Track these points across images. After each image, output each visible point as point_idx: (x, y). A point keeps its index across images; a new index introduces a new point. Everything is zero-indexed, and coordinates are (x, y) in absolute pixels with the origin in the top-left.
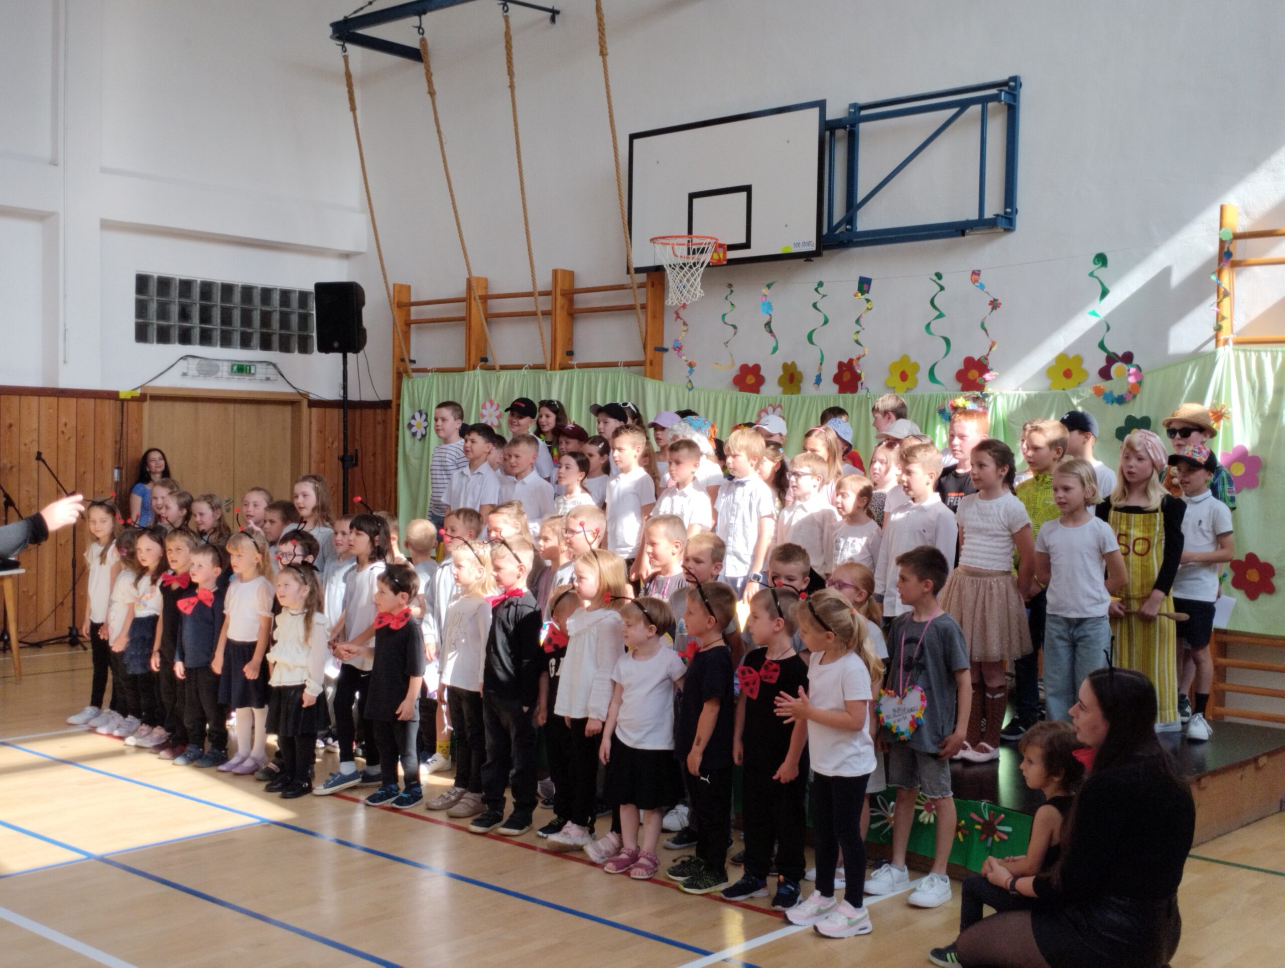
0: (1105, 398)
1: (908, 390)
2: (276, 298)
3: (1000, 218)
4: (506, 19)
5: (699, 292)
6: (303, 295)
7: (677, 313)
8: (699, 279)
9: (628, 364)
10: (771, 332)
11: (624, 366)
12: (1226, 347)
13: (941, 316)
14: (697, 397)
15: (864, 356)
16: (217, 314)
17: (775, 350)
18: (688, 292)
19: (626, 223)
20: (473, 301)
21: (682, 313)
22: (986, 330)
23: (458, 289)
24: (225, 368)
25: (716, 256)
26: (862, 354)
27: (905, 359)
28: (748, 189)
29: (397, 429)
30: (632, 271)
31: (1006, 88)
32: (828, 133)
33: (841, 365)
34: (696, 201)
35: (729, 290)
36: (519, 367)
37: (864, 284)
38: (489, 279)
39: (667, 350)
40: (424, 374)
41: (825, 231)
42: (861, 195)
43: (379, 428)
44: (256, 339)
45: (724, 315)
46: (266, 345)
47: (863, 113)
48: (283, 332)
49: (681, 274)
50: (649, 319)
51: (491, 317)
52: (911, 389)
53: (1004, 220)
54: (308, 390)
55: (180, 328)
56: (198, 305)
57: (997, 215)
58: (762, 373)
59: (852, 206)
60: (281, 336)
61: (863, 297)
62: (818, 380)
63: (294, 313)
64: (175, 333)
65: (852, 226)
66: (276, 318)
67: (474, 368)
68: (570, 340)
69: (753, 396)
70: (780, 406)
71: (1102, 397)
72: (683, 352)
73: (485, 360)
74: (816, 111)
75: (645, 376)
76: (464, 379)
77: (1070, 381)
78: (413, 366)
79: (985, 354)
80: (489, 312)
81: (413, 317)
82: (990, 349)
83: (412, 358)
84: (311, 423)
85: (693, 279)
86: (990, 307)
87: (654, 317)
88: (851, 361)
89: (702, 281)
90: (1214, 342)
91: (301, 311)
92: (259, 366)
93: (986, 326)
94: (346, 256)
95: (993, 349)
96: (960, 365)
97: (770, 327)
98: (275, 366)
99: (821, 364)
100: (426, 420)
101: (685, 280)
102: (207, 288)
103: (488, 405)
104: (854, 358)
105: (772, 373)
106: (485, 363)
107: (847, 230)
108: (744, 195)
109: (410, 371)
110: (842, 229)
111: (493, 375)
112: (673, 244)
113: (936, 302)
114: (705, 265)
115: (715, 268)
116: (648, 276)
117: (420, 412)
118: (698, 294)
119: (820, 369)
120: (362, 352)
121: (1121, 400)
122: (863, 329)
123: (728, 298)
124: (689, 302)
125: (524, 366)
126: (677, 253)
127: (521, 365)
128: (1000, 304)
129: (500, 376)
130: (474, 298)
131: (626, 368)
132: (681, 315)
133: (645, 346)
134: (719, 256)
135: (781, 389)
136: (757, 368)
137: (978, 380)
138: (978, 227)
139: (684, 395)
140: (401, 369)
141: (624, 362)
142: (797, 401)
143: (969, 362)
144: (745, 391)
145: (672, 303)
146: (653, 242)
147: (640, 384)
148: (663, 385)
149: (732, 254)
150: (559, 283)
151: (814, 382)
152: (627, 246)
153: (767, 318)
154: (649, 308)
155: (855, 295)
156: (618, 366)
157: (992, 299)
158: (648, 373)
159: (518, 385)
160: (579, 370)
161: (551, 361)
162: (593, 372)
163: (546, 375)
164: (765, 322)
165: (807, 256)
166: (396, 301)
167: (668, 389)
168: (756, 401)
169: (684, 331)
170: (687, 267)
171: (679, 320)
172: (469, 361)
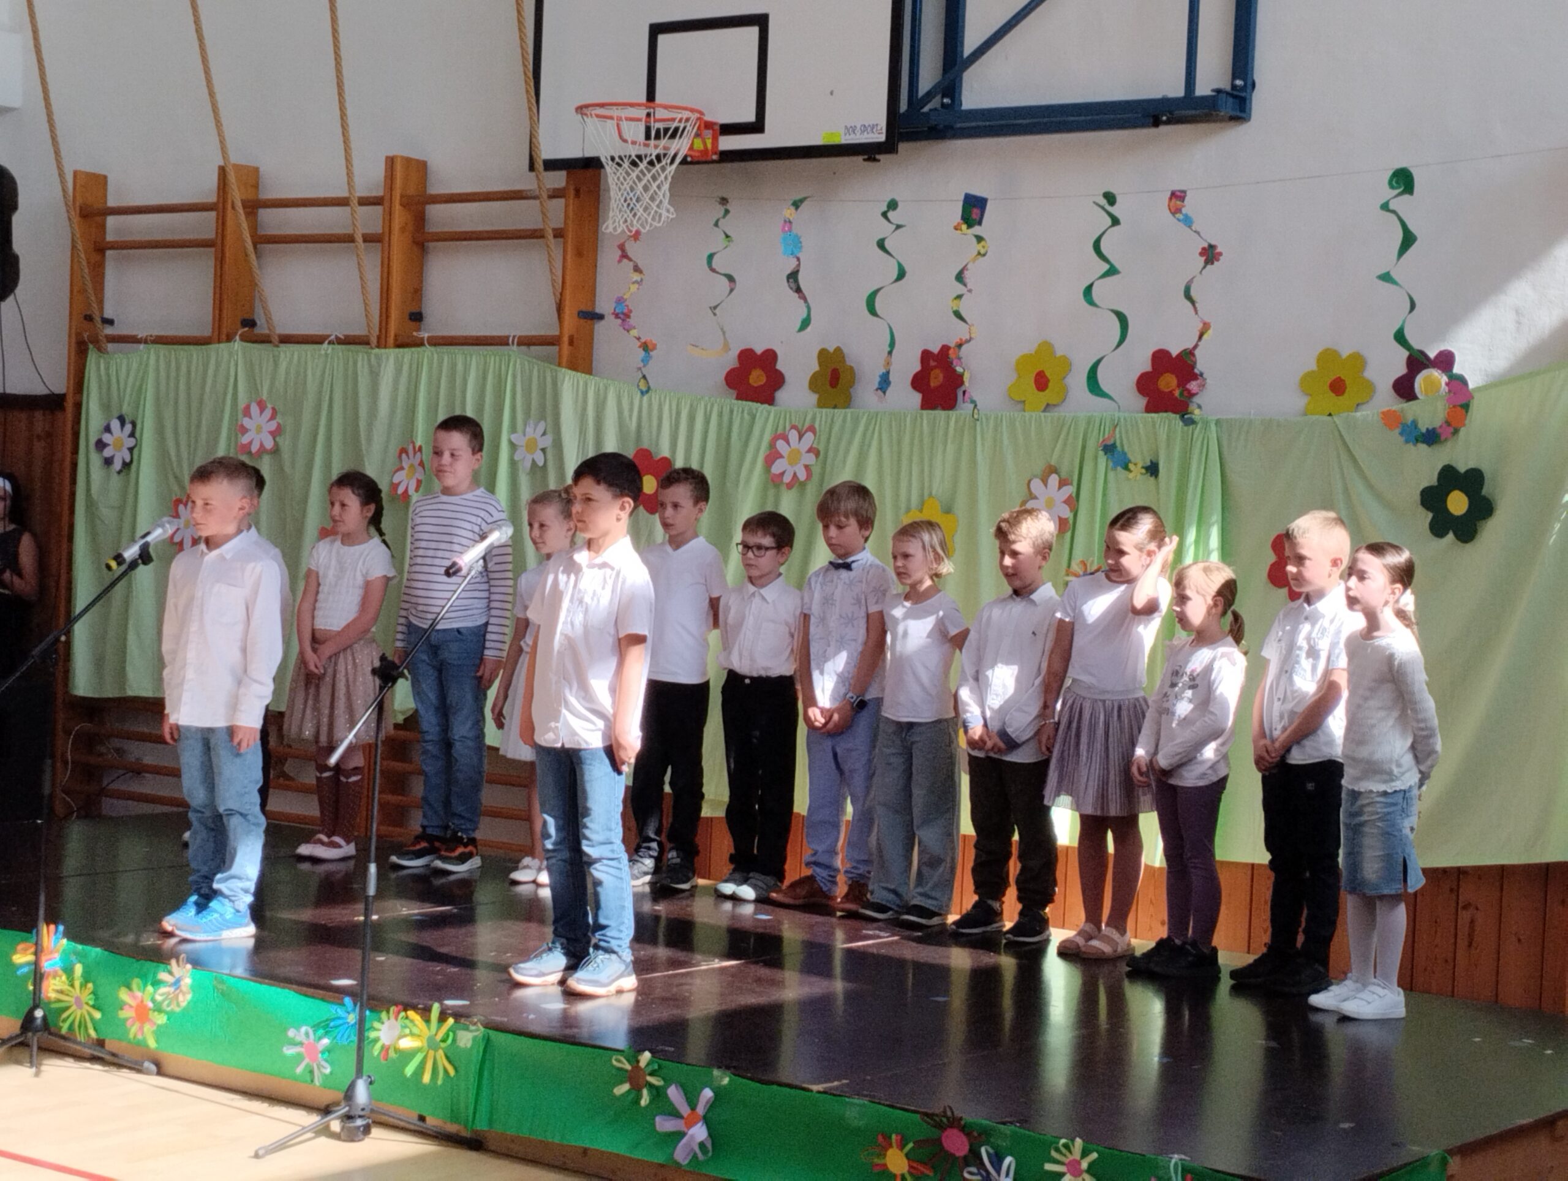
0: (1402, 434)
1: (1048, 407)
3: (1223, 97)
5: (667, 212)
7: (622, 247)
8: (666, 187)
9: (526, 342)
10: (798, 290)
11: (519, 344)
13: (1112, 271)
14: (655, 407)
15: (968, 341)
17: (805, 323)
18: (646, 209)
19: (530, 75)
20: (229, 210)
21: (632, 248)
22: (1193, 302)
23: (202, 186)
25: (698, 145)
26: (966, 337)
27: (1046, 348)
28: (761, 21)
29: (75, 451)
30: (540, 166)
33: (926, 355)
34: (662, 39)
35: (722, 212)
36: (317, 340)
37: (973, 209)
38: (262, 170)
39: (601, 317)
40: (131, 346)
41: (903, 107)
42: (971, 41)
43: (39, 448)
45: (711, 257)
49: (634, 175)
50: (569, 257)
51: (261, 240)
52: (1055, 406)
53: (1230, 100)
57: (1219, 91)
58: (780, 366)
59: (955, 61)
61: (970, 231)
62: (884, 383)
65: (953, 100)
67: (229, 339)
68: (417, 292)
69: (761, 409)
70: (812, 429)
71: (1397, 431)
72: (632, 321)
73: (250, 323)
75: (560, 365)
76: (208, 357)
77: (1342, 400)
78: (109, 331)
79: (1190, 346)
80: (261, 232)
81: (110, 238)
82: (1201, 337)
83: (108, 314)
85: (654, 186)
86: (1203, 259)
87: (579, 254)
88: (945, 349)
89: (670, 189)
93: (1193, 293)
95: (1206, 337)
96: (1144, 365)
97: (796, 281)
99: (890, 353)
100: (132, 435)
101: (640, 186)
103: (255, 409)
104: (952, 345)
105: (798, 367)
106: (250, 330)
107: (943, 105)
108: (754, 31)
109: (103, 339)
110: (935, 103)
111: (265, 351)
112: (619, 119)
113: (1104, 247)
114: (678, 160)
115: (696, 167)
116: (568, 177)
117: (122, 420)
118: (664, 214)
119: (888, 364)
122: (970, 291)
123: (720, 223)
124: (648, 228)
125: (329, 336)
126: (626, 136)
127: (321, 336)
128: (1220, 254)
129: (279, 357)
130: (233, 208)
131: (524, 348)
132: (630, 254)
133: (560, 309)
134: (705, 144)
135: (814, 398)
136: (770, 356)
137: (1177, 393)
138: (1183, 112)
139: (632, 404)
140: (86, 335)
141: (520, 337)
142: (844, 421)
143: (1161, 358)
144: (746, 400)
145: (615, 229)
146: (582, 114)
147: (549, 380)
148: (592, 383)
149: (729, 143)
150: (398, 183)
151: (876, 385)
152: (531, 118)
153: (791, 265)
154: (570, 236)
155: (956, 228)
156: (507, 344)
157: (1206, 245)
158: (564, 360)
159: (313, 375)
160: (433, 349)
161: (380, 330)
162: (459, 354)
163: (369, 360)
164: (789, 272)
165: (869, 152)
166: (78, 204)
167: (602, 392)
168: (767, 419)
169: (634, 283)
170: (645, 162)
171: (625, 261)
172: (220, 327)
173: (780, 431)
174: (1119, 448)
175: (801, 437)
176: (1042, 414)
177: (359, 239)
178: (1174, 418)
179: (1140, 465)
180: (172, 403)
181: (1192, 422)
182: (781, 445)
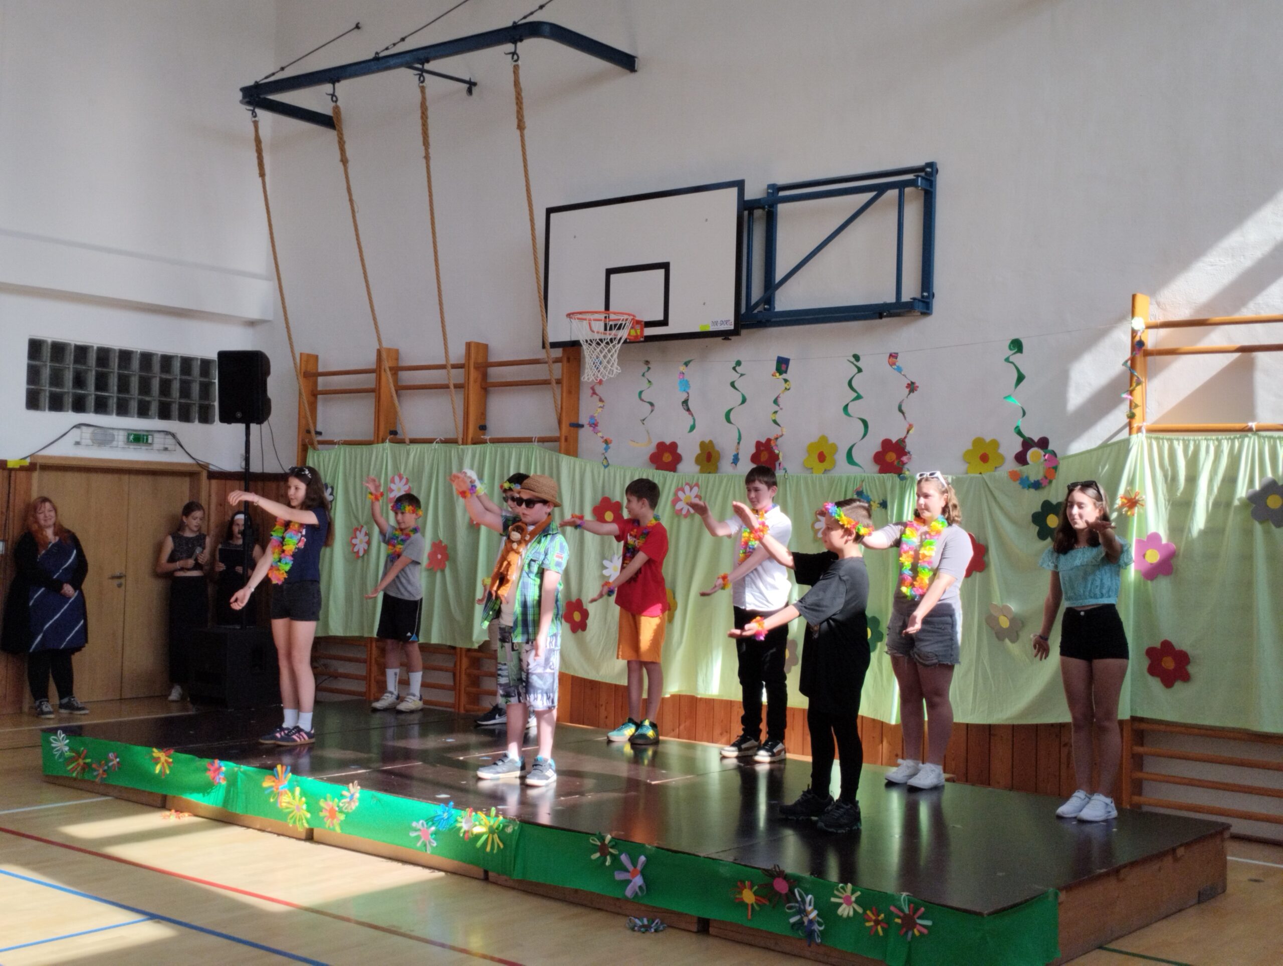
0: (1020, 483)
1: (826, 471)
2: (177, 366)
3: (917, 303)
4: (423, 90)
5: (616, 369)
6: (206, 364)
7: (593, 389)
8: (616, 356)
9: (542, 440)
10: (688, 410)
11: (538, 442)
12: (1140, 434)
13: (859, 397)
14: (612, 474)
15: (782, 436)
16: (113, 382)
17: (693, 428)
18: (605, 368)
19: (542, 297)
20: (383, 373)
21: (598, 389)
22: (903, 413)
23: (368, 360)
24: (121, 437)
25: (633, 333)
26: (780, 434)
27: (824, 439)
28: (665, 266)
30: (548, 346)
31: (923, 174)
32: (746, 213)
33: (758, 444)
34: (613, 277)
35: (646, 369)
36: (430, 441)
37: (782, 364)
38: (400, 351)
39: (582, 426)
40: (330, 446)
41: (743, 310)
42: (780, 273)
44: (154, 407)
45: (641, 393)
46: (164, 414)
47: (782, 194)
48: (183, 401)
49: (598, 350)
50: (564, 395)
51: (400, 388)
52: (829, 470)
53: (921, 304)
54: (208, 461)
55: (75, 395)
56: (94, 373)
57: (914, 299)
58: (679, 451)
59: (771, 286)
60: (180, 404)
61: (781, 377)
62: (736, 460)
63: (196, 381)
64: (68, 400)
65: (770, 305)
66: (176, 386)
67: (383, 441)
68: (483, 414)
69: (669, 474)
70: (697, 485)
71: (1018, 482)
72: (598, 428)
73: (394, 433)
74: (734, 191)
75: (560, 452)
76: (372, 451)
77: (986, 465)
78: (320, 438)
79: (903, 437)
80: (400, 384)
81: (320, 388)
82: (908, 432)
83: (319, 429)
84: (210, 496)
85: (609, 355)
86: (907, 391)
87: (570, 392)
88: (769, 440)
89: (618, 357)
90: (1127, 430)
91: (203, 379)
92: (156, 435)
93: (903, 408)
94: (252, 323)
95: (911, 432)
96: (878, 448)
97: (687, 405)
98: (173, 436)
99: (739, 443)
101: (602, 356)
102: (104, 354)
103: (397, 479)
104: (772, 437)
105: (689, 451)
106: (394, 435)
107: (765, 309)
108: (662, 272)
109: (316, 443)
110: (760, 308)
111: (402, 448)
112: (590, 320)
113: (854, 383)
114: (622, 341)
115: (632, 345)
116: (564, 350)
118: (615, 370)
119: (738, 449)
120: (266, 423)
121: (1037, 485)
122: (781, 409)
123: (646, 374)
124: (606, 378)
125: (435, 439)
126: (595, 329)
127: (432, 439)
128: (918, 387)
129: (410, 449)
130: (385, 370)
131: (540, 444)
132: (597, 391)
133: (560, 422)
134: (636, 332)
135: (698, 468)
136: (674, 446)
137: (896, 463)
138: (896, 311)
139: (599, 473)
140: (307, 441)
141: (539, 438)
142: (714, 481)
143: (886, 444)
144: (662, 469)
145: (588, 379)
146: (570, 318)
147: (554, 460)
148: (578, 461)
149: (650, 331)
150: (473, 356)
151: (731, 461)
152: (543, 320)
153: (684, 396)
154: (565, 382)
155: (773, 375)
156: (532, 442)
157: (909, 382)
158: (563, 449)
159: (428, 459)
160: (492, 445)
161: (464, 435)
162: (506, 447)
163: (458, 451)
164: (683, 400)
165: (725, 335)
166: (303, 371)
167: (583, 467)
168: (672, 480)
169: (601, 407)
170: (604, 343)
171: (595, 396)
172: (378, 434)
173: (680, 486)
174: (865, 493)
175: (691, 489)
176: (823, 475)
177: (452, 387)
178: (895, 476)
179: (877, 502)
180: (352, 475)
181: (903, 479)
182: (680, 494)
